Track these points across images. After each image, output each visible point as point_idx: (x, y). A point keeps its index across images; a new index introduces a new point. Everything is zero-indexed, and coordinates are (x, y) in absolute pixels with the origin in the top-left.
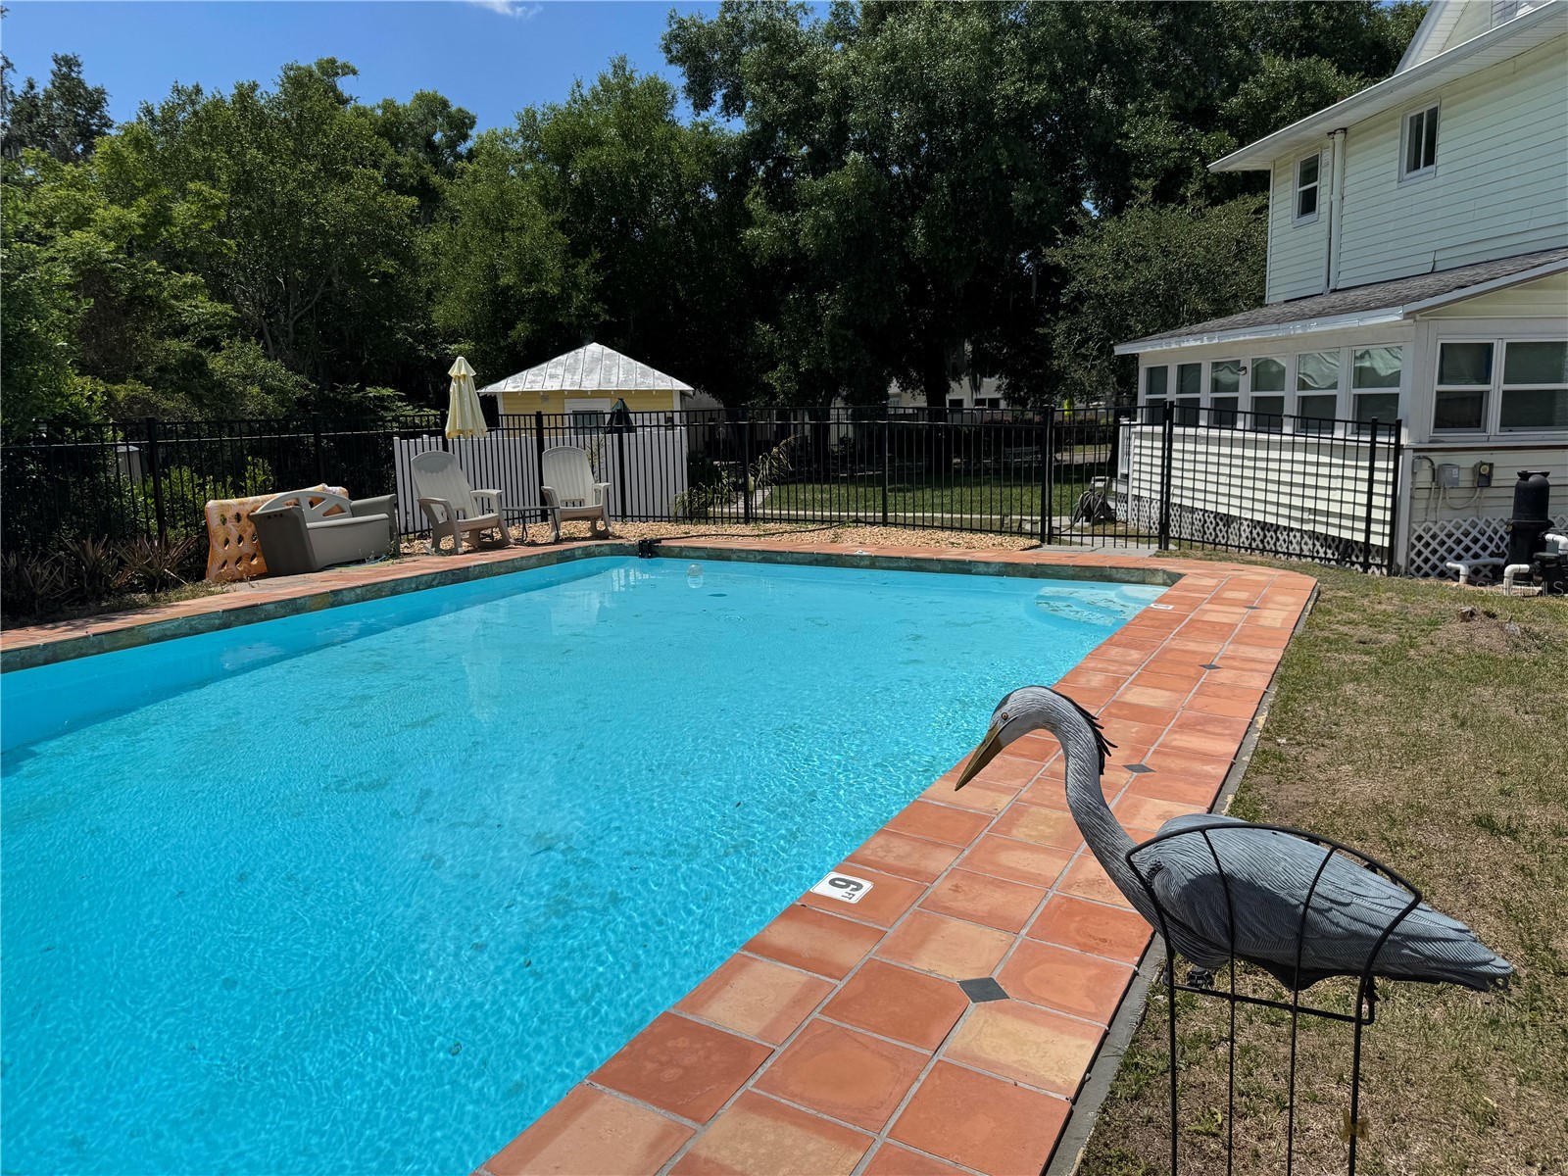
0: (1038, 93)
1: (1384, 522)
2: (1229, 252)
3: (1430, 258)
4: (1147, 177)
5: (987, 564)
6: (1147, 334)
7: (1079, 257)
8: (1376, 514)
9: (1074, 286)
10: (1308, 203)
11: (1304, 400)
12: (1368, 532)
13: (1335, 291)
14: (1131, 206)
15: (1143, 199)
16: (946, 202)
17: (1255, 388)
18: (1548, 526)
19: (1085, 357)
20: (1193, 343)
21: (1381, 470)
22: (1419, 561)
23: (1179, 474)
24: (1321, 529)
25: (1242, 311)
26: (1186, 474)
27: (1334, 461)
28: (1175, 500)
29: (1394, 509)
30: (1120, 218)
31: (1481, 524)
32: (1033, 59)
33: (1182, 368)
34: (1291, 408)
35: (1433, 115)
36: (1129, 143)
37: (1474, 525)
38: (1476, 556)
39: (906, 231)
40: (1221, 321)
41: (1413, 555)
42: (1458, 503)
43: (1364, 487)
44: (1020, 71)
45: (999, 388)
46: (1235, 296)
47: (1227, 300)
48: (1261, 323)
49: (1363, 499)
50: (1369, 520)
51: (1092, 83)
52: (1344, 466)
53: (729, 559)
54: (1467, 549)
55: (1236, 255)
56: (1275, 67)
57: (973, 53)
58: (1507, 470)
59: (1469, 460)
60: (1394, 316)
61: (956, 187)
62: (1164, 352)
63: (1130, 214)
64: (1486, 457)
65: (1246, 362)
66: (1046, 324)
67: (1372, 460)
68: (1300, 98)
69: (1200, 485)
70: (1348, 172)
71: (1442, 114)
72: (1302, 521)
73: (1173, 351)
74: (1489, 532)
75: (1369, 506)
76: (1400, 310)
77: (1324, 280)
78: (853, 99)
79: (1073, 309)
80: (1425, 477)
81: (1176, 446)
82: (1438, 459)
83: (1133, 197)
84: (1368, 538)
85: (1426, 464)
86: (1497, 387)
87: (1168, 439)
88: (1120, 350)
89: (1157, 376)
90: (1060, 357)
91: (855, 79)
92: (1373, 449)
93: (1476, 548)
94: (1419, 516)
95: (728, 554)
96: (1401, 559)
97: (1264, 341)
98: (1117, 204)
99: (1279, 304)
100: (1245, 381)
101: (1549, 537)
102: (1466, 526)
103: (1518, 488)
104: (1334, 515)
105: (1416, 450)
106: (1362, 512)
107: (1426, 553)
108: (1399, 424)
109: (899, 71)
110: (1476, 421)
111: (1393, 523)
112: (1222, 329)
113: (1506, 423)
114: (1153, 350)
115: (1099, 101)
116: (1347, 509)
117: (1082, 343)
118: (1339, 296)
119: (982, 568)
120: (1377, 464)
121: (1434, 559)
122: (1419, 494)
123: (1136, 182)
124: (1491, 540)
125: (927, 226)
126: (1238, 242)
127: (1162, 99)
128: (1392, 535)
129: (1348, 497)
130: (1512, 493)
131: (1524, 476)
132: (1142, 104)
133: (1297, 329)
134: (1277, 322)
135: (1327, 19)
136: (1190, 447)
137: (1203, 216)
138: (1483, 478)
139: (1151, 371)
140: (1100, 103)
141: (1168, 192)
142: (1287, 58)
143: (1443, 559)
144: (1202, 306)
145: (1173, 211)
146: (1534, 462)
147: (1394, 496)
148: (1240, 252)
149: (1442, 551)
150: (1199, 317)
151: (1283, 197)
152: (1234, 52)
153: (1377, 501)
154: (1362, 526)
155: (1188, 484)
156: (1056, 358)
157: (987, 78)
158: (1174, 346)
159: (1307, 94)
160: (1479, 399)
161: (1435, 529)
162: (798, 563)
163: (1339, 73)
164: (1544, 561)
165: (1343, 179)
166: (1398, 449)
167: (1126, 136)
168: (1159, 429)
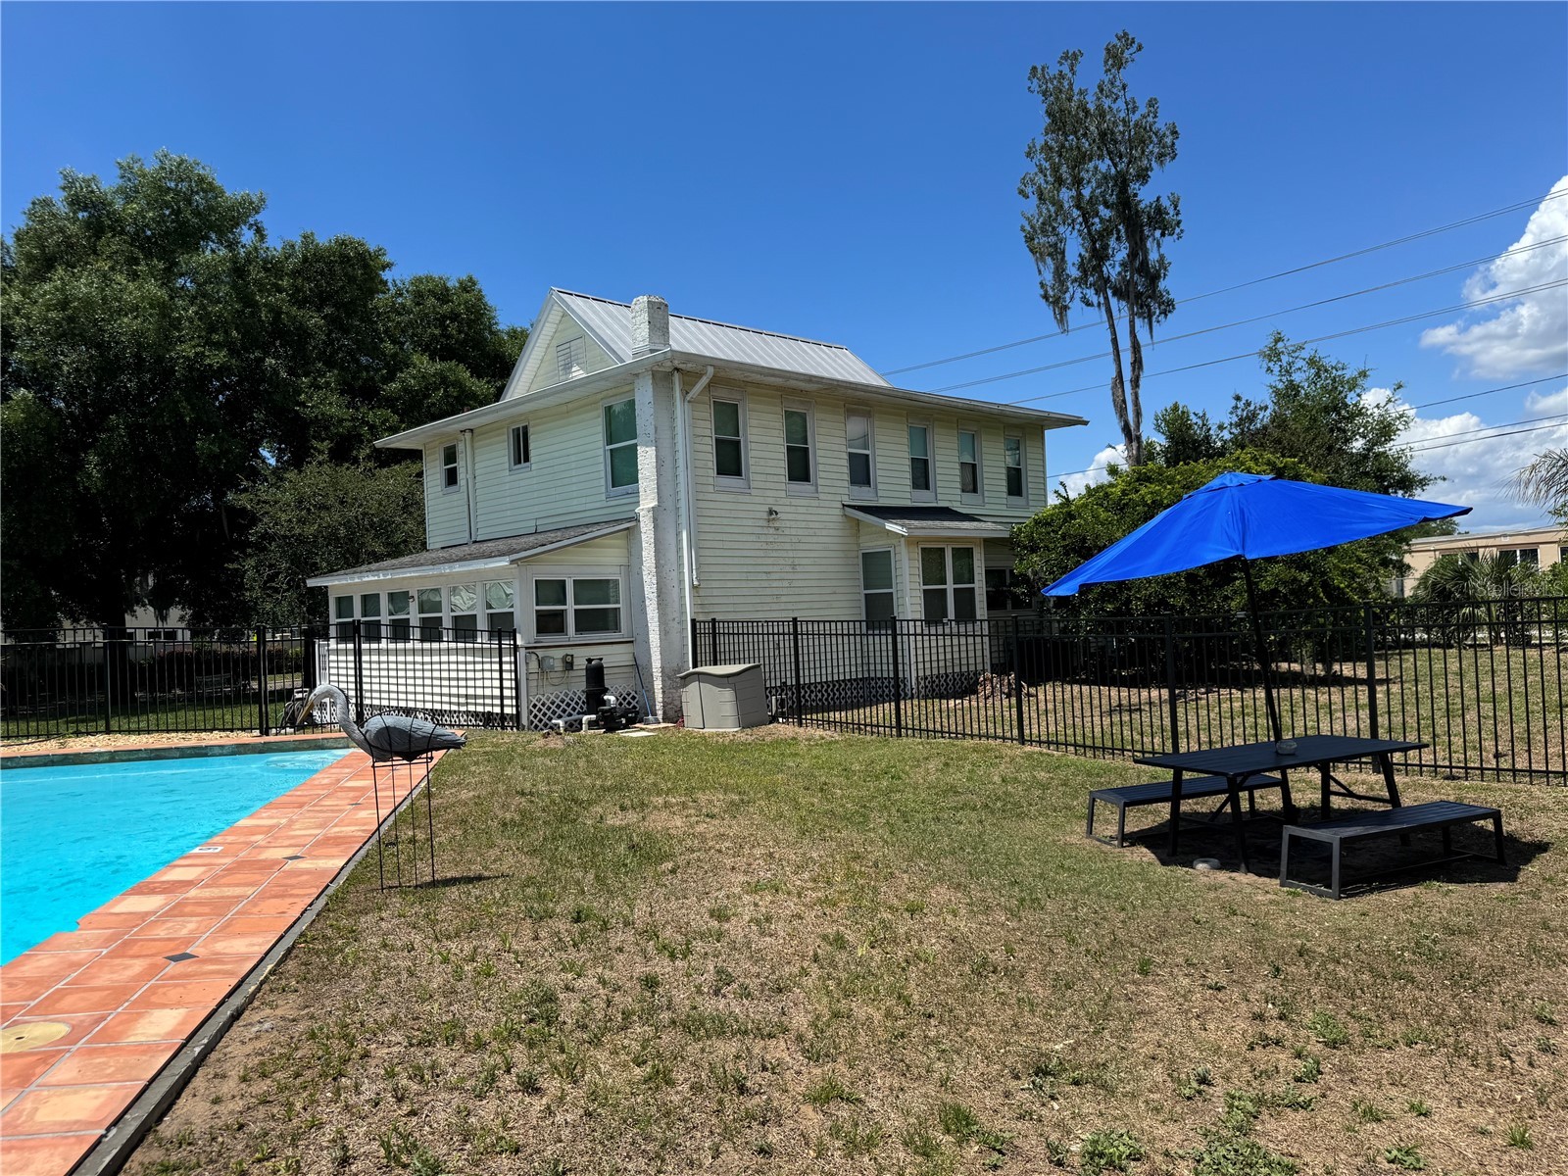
0: (217, 358)
1: (512, 698)
2: (398, 505)
3: (533, 523)
4: (323, 440)
6: (332, 571)
7: (264, 502)
8: (507, 693)
9: (260, 528)
10: (452, 478)
11: (456, 618)
12: (502, 706)
13: (475, 542)
14: (310, 463)
15: (321, 458)
16: (124, 443)
17: (421, 611)
18: (605, 691)
19: (276, 590)
20: (372, 578)
21: (506, 663)
22: (536, 722)
23: (368, 680)
24: (472, 708)
25: (412, 553)
26: (374, 680)
27: (477, 659)
28: (367, 702)
29: (517, 688)
30: (300, 472)
31: (571, 694)
32: (212, 329)
33: (365, 598)
34: (447, 623)
35: (525, 428)
36: (308, 411)
37: (567, 695)
38: (570, 715)
39: (78, 466)
40: (394, 561)
41: (531, 717)
42: (556, 681)
43: (496, 675)
44: (199, 337)
45: (182, 618)
46: (405, 541)
47: (400, 543)
48: (422, 565)
49: (497, 683)
50: (502, 697)
51: (267, 354)
52: (483, 663)
54: (564, 711)
55: (403, 508)
56: (424, 364)
57: (151, 315)
58: (581, 657)
59: (559, 653)
60: (503, 562)
61: (134, 430)
62: (349, 584)
63: (311, 469)
64: (569, 651)
65: (413, 592)
66: (235, 559)
67: (500, 657)
68: (445, 391)
69: (384, 688)
70: (477, 459)
71: (531, 431)
72: (459, 704)
73: (356, 584)
74: (576, 699)
75: (501, 688)
76: (507, 558)
77: (467, 534)
78: (16, 338)
79: (260, 548)
80: (534, 666)
81: (365, 658)
82: (541, 653)
83: (312, 455)
84: (502, 710)
85: (534, 657)
86: (570, 607)
87: (358, 653)
88: (311, 583)
89: (345, 603)
90: (251, 589)
91: (18, 320)
92: (500, 649)
93: (569, 710)
94: (533, 691)
96: (524, 721)
97: (425, 577)
98: (298, 458)
99: (437, 550)
100: (414, 606)
101: (605, 697)
102: (562, 696)
103: (587, 669)
104: (480, 697)
105: (527, 648)
106: (497, 692)
107: (540, 715)
108: (515, 631)
109: (71, 319)
110: (561, 629)
111: (517, 697)
112: (394, 568)
113: (579, 629)
114: (338, 584)
115: (274, 369)
116: (488, 692)
117: (272, 578)
118: (477, 545)
120: (504, 659)
121: (545, 719)
122: (531, 677)
123: (314, 443)
124: (577, 703)
125: (103, 463)
126: (404, 498)
127: (331, 376)
128: (517, 706)
129: (488, 683)
130: (584, 673)
131: (589, 661)
132: (315, 379)
133: (446, 569)
134: (433, 564)
135: (460, 332)
136: (375, 658)
137: (374, 475)
138: (569, 665)
139: (339, 600)
140: (275, 372)
141: (342, 453)
142: (432, 358)
143: (550, 719)
144: (379, 549)
145: (348, 469)
146: (594, 652)
147: (516, 679)
148: (407, 506)
149: (549, 713)
150: (377, 558)
151: (434, 472)
152: (388, 347)
153: (506, 684)
154: (498, 702)
155: (376, 687)
156: (247, 590)
157: (167, 341)
158: (357, 580)
159: (451, 389)
160: (561, 614)
161: (544, 699)
163: (472, 376)
164: (604, 712)
165: (474, 464)
166: (516, 647)
167: (303, 404)
168: (350, 646)
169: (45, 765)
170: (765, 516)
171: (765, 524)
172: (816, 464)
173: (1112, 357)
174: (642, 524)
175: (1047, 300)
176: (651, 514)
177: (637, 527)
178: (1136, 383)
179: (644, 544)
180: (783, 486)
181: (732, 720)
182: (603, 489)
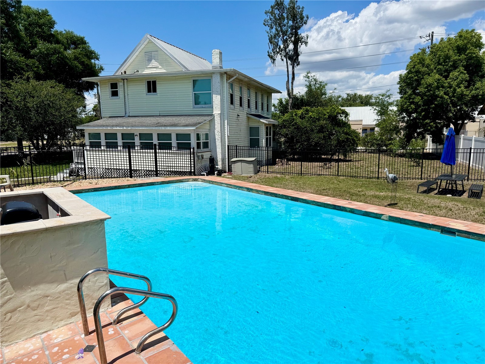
3: (158, 113)
5: (158, 182)
11: (159, 143)
13: (129, 116)
17: (140, 140)
29: (194, 164)
35: (154, 82)
48: (147, 126)
53: (82, 192)
60: (192, 128)
64: (202, 154)
65: (137, 134)
70: (129, 89)
71: (157, 83)
74: (204, 167)
76: (195, 127)
77: (124, 113)
82: (198, 154)
86: (202, 141)
95: (81, 191)
100: (137, 138)
101: (216, 166)
102: (201, 166)
107: (198, 172)
111: (194, 167)
113: (203, 147)
114: (97, 129)
119: (157, 183)
122: (197, 161)
128: (194, 169)
130: (209, 159)
133: (162, 128)
138: (202, 157)
147: (194, 162)
151: (105, 91)
160: (200, 143)
161: (198, 167)
162: (106, 190)
166: (194, 153)
169: (110, 189)
170: (236, 116)
171: (236, 118)
172: (243, 102)
173: (287, 75)
174: (215, 118)
175: (269, 56)
176: (219, 115)
177: (214, 119)
178: (292, 83)
179: (216, 124)
180: (239, 108)
181: (253, 172)
182: (192, 105)
